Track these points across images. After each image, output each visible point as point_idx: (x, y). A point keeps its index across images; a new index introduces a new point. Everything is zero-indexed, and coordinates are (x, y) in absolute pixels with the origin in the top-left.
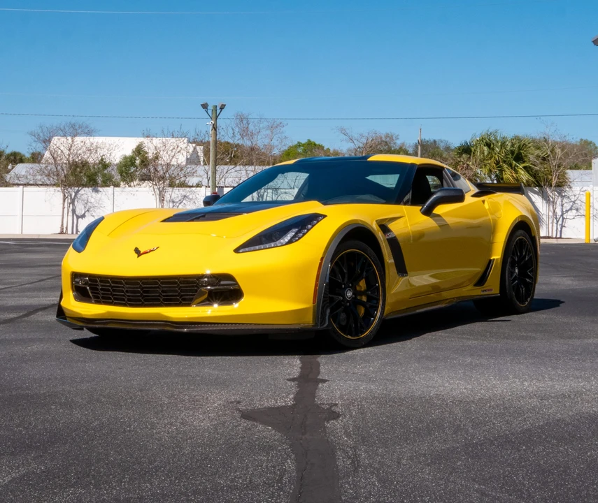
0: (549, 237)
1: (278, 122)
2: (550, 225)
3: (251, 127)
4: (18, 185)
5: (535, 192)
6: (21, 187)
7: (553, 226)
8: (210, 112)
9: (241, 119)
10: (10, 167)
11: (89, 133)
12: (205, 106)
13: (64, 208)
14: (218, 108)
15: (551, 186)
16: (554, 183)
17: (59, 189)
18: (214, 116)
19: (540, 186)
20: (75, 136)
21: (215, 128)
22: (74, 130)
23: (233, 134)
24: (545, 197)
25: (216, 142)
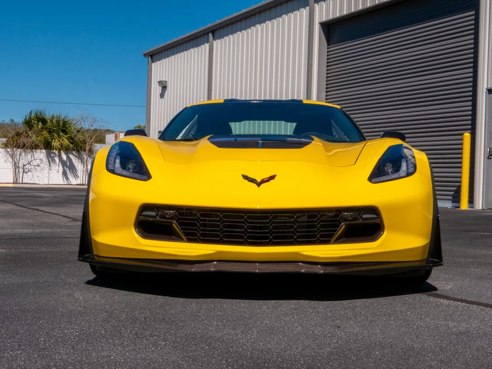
0: (83, 185)
2: (84, 176)
5: (73, 155)
7: (86, 177)
15: (85, 151)
16: (87, 149)
19: (78, 151)
24: (80, 158)
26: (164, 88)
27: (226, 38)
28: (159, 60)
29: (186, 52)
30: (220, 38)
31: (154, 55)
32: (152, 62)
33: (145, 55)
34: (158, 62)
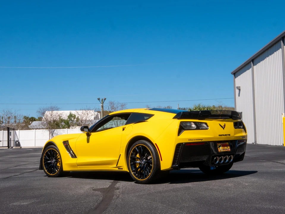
1: (124, 104)
3: (115, 106)
4: (34, 129)
6: (35, 130)
8: (101, 101)
9: (111, 103)
10: (30, 123)
11: (58, 110)
12: (99, 99)
13: (50, 137)
14: (104, 100)
17: (47, 130)
18: (102, 103)
20: (53, 111)
21: (102, 107)
22: (52, 109)
23: (109, 108)
25: (103, 112)
26: (240, 90)
27: (258, 64)
28: (237, 77)
29: (245, 72)
30: (256, 65)
31: (236, 74)
32: (235, 78)
33: (232, 73)
34: (237, 78)
